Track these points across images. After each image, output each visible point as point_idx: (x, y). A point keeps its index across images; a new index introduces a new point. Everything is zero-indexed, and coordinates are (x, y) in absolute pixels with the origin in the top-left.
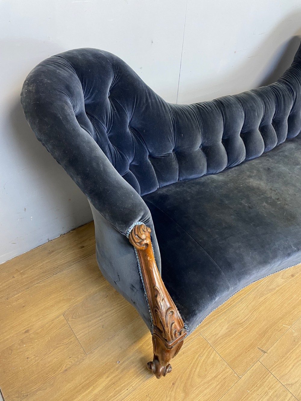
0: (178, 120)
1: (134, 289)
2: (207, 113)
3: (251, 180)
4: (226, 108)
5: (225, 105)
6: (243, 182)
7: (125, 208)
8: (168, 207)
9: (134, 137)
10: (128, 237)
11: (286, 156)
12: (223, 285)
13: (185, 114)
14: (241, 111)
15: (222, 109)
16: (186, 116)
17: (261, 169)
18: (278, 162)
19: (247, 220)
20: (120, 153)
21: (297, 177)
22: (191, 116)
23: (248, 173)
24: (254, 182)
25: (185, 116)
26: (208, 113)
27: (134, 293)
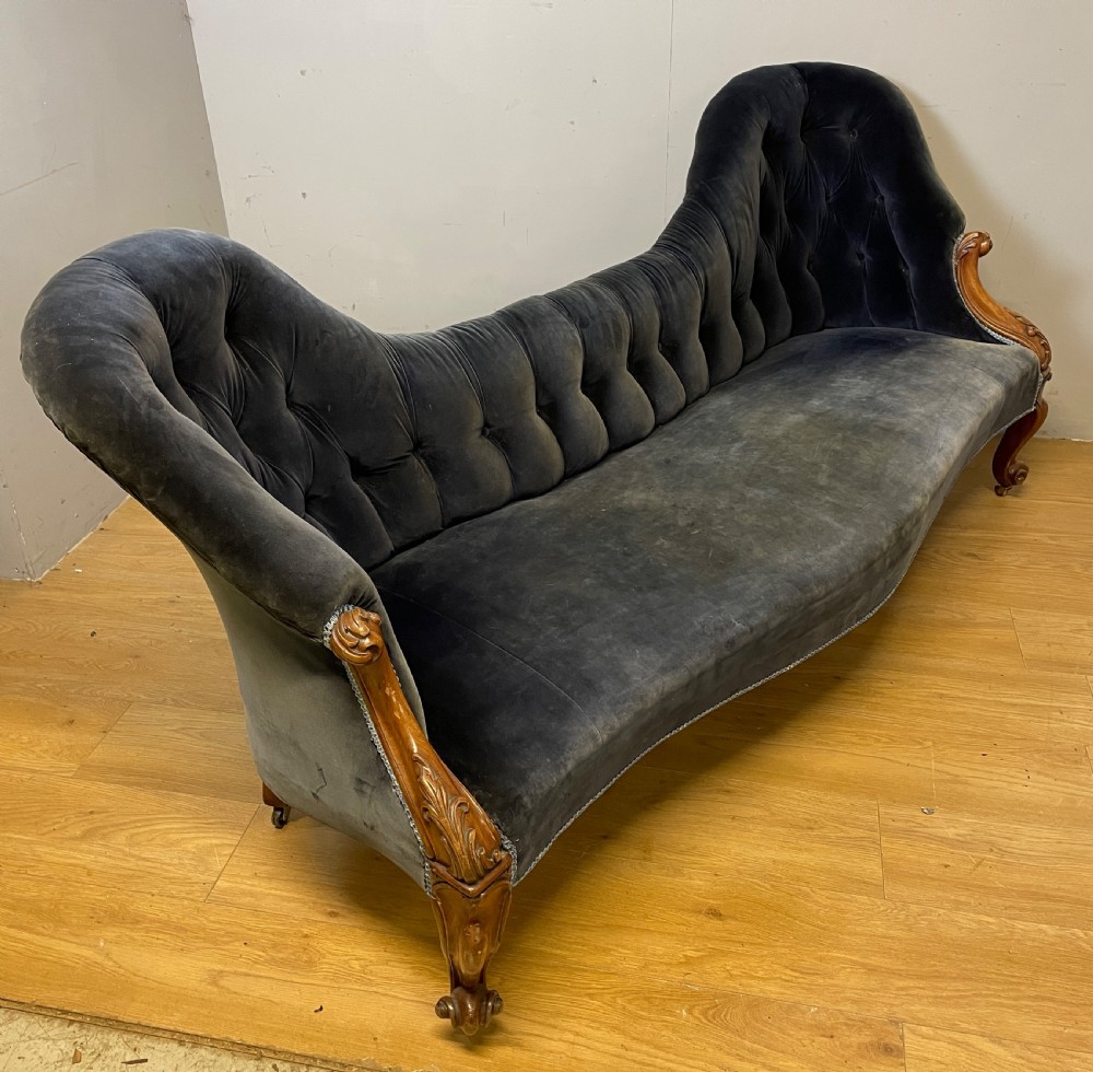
0: (412, 372)
1: (365, 787)
2: (481, 345)
3: (627, 493)
4: (529, 326)
5: (525, 321)
6: (608, 502)
7: (310, 574)
8: (424, 589)
9: (303, 426)
10: (328, 645)
11: (710, 424)
12: (579, 731)
13: (427, 353)
14: (571, 332)
15: (521, 330)
16: (431, 359)
17: (649, 466)
18: (691, 444)
19: (622, 582)
20: (274, 469)
21: (736, 468)
22: (444, 359)
23: (619, 480)
24: (634, 497)
25: (428, 359)
26: (486, 345)
27: (366, 800)
